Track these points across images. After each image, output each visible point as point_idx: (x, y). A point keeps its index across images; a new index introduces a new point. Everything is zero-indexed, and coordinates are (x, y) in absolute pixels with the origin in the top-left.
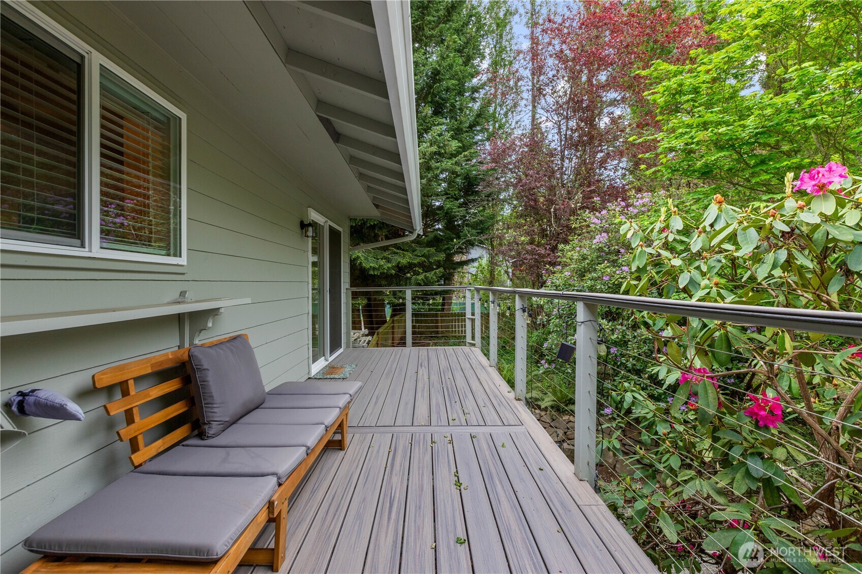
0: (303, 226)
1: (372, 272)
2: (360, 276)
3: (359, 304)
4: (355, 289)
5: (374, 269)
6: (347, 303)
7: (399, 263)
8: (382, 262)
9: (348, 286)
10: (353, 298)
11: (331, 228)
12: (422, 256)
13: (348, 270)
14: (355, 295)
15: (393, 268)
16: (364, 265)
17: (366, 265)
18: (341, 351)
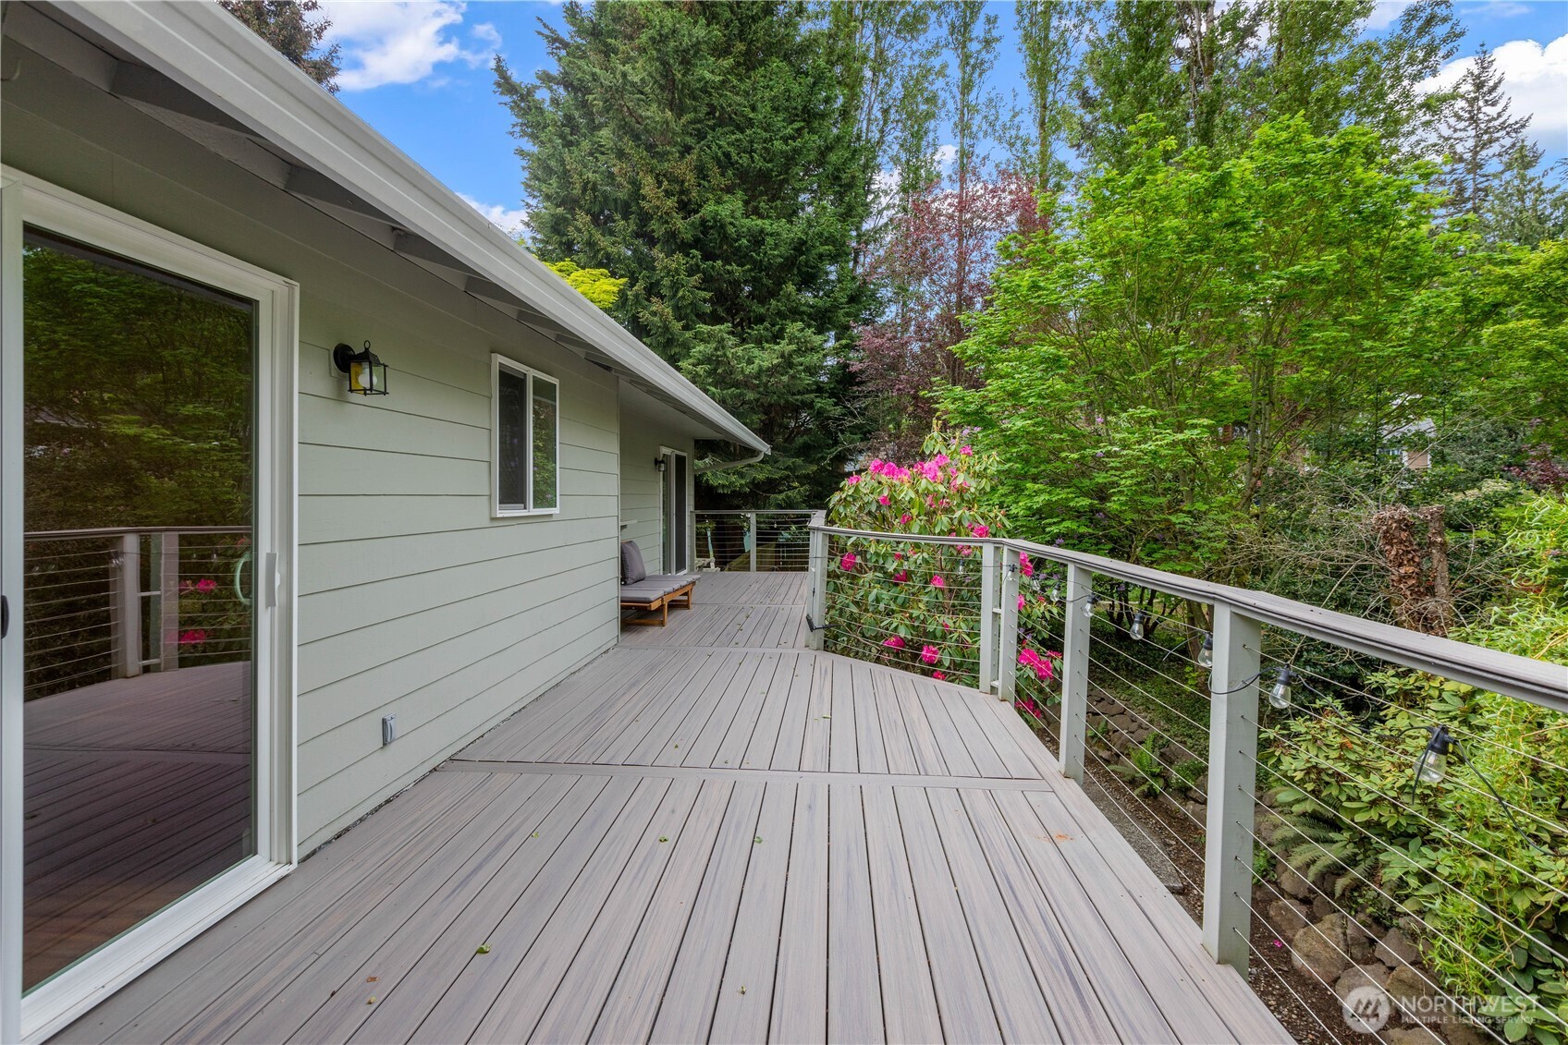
0: (657, 462)
1: (720, 491)
2: (707, 496)
3: (705, 528)
4: (699, 512)
5: (723, 486)
6: (691, 527)
7: (754, 478)
8: (733, 478)
9: (692, 509)
10: (697, 522)
11: (677, 456)
12: (785, 469)
13: (692, 493)
14: (700, 519)
15: (747, 484)
16: (711, 482)
17: (714, 482)
18: (685, 571)
